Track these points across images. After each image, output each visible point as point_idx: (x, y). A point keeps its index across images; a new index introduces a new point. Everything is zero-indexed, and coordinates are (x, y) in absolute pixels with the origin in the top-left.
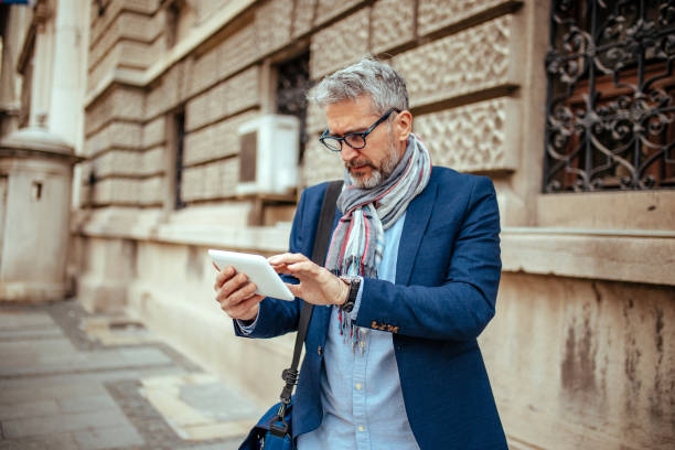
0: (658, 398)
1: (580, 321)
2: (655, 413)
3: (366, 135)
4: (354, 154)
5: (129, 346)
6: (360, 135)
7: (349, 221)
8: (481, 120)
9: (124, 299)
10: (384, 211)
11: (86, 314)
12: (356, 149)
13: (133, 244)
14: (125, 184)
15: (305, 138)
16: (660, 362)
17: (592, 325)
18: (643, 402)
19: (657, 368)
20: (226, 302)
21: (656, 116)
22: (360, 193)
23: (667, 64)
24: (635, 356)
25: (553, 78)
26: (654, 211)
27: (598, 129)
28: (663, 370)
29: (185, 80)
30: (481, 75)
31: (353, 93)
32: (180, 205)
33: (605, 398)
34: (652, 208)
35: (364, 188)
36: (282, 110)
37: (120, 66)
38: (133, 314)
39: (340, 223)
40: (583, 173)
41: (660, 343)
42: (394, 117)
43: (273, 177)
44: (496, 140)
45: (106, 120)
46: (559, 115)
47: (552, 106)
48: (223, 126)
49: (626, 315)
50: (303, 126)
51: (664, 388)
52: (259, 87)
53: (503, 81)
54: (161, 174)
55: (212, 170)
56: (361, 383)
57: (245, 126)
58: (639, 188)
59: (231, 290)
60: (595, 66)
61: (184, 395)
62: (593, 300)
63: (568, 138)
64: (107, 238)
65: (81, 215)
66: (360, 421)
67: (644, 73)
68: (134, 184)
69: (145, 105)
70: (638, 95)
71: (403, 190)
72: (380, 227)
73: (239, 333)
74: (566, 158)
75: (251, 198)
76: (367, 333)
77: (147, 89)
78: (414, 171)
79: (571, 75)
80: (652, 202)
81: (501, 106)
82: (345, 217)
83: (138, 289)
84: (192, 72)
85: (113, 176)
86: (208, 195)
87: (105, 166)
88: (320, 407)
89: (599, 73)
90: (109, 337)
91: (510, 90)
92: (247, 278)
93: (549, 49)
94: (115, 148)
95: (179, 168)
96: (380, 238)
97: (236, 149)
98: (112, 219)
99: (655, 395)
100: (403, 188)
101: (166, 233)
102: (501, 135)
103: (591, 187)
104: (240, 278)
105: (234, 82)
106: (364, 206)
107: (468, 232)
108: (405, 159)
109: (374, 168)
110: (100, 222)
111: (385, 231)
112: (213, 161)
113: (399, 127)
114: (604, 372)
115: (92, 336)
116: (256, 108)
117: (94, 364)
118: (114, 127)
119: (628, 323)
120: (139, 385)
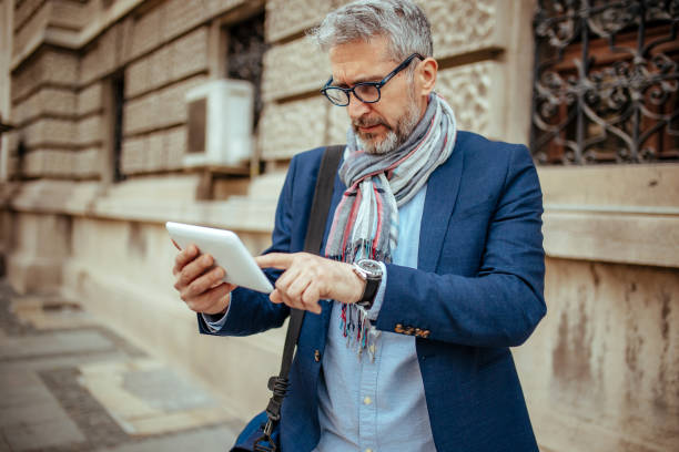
0: (663, 389)
1: (574, 306)
2: (659, 405)
3: (382, 85)
4: (364, 109)
5: (66, 330)
6: (373, 85)
7: (355, 195)
8: (462, 86)
9: (58, 279)
10: (398, 184)
11: (16, 295)
12: (366, 103)
13: (68, 220)
14: (59, 155)
15: (259, 106)
16: (666, 350)
17: (588, 310)
18: (646, 394)
19: (662, 357)
20: (187, 290)
21: (658, 84)
22: (371, 159)
23: (671, 27)
24: (637, 343)
25: (541, 41)
26: (656, 187)
27: (592, 97)
28: (670, 359)
29: (125, 41)
30: (462, 37)
31: (367, 31)
32: (119, 177)
33: (602, 388)
34: (653, 184)
35: (375, 153)
36: (233, 75)
37: (50, 26)
38: (68, 294)
39: (344, 197)
40: (573, 146)
41: (665, 330)
42: (417, 64)
43: (225, 148)
44: (479, 109)
45: (36, 84)
46: (546, 81)
47: (540, 71)
48: (168, 93)
49: (627, 299)
50: (258, 93)
51: (670, 378)
52: (208, 51)
53: (488, 43)
54: (98, 145)
55: (155, 140)
56: (370, 396)
57: (194, 92)
58: (637, 161)
59: (192, 276)
60: (588, 29)
61: (130, 384)
62: (590, 283)
63: (557, 108)
64: (38, 213)
65: (9, 189)
66: (367, 442)
67: (644, 37)
68: (68, 156)
69: (79, 69)
70: (638, 60)
71: (423, 158)
72: (394, 203)
73: (204, 329)
74: (555, 129)
75: (200, 170)
76: (379, 336)
77: (82, 52)
78: (436, 135)
79: (562, 38)
80: (653, 177)
81: (485, 71)
82: (349, 190)
83: (74, 267)
84: (132, 34)
85: (46, 146)
86: (152, 165)
87: (36, 134)
88: (316, 425)
89: (593, 37)
90: (42, 320)
91: (494, 54)
92: (214, 261)
93: (537, 9)
94: (46, 116)
95: (118, 139)
96: (394, 217)
97: (182, 116)
98: (43, 192)
99: (659, 386)
100: (423, 155)
101: (103, 208)
102: (485, 103)
103: (583, 160)
104: (204, 260)
105: (181, 45)
106: (375, 176)
107: (508, 211)
108: (427, 119)
109: (389, 128)
110: (31, 196)
111: (399, 208)
112: (157, 130)
113: (422, 78)
114: (601, 360)
115: (24, 318)
116: (204, 73)
117: (26, 351)
118: (44, 93)
119: (630, 308)
120: (77, 372)
